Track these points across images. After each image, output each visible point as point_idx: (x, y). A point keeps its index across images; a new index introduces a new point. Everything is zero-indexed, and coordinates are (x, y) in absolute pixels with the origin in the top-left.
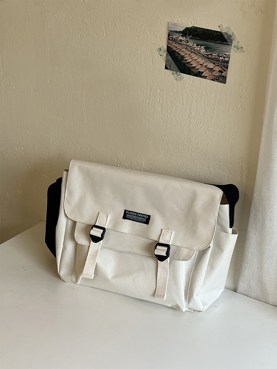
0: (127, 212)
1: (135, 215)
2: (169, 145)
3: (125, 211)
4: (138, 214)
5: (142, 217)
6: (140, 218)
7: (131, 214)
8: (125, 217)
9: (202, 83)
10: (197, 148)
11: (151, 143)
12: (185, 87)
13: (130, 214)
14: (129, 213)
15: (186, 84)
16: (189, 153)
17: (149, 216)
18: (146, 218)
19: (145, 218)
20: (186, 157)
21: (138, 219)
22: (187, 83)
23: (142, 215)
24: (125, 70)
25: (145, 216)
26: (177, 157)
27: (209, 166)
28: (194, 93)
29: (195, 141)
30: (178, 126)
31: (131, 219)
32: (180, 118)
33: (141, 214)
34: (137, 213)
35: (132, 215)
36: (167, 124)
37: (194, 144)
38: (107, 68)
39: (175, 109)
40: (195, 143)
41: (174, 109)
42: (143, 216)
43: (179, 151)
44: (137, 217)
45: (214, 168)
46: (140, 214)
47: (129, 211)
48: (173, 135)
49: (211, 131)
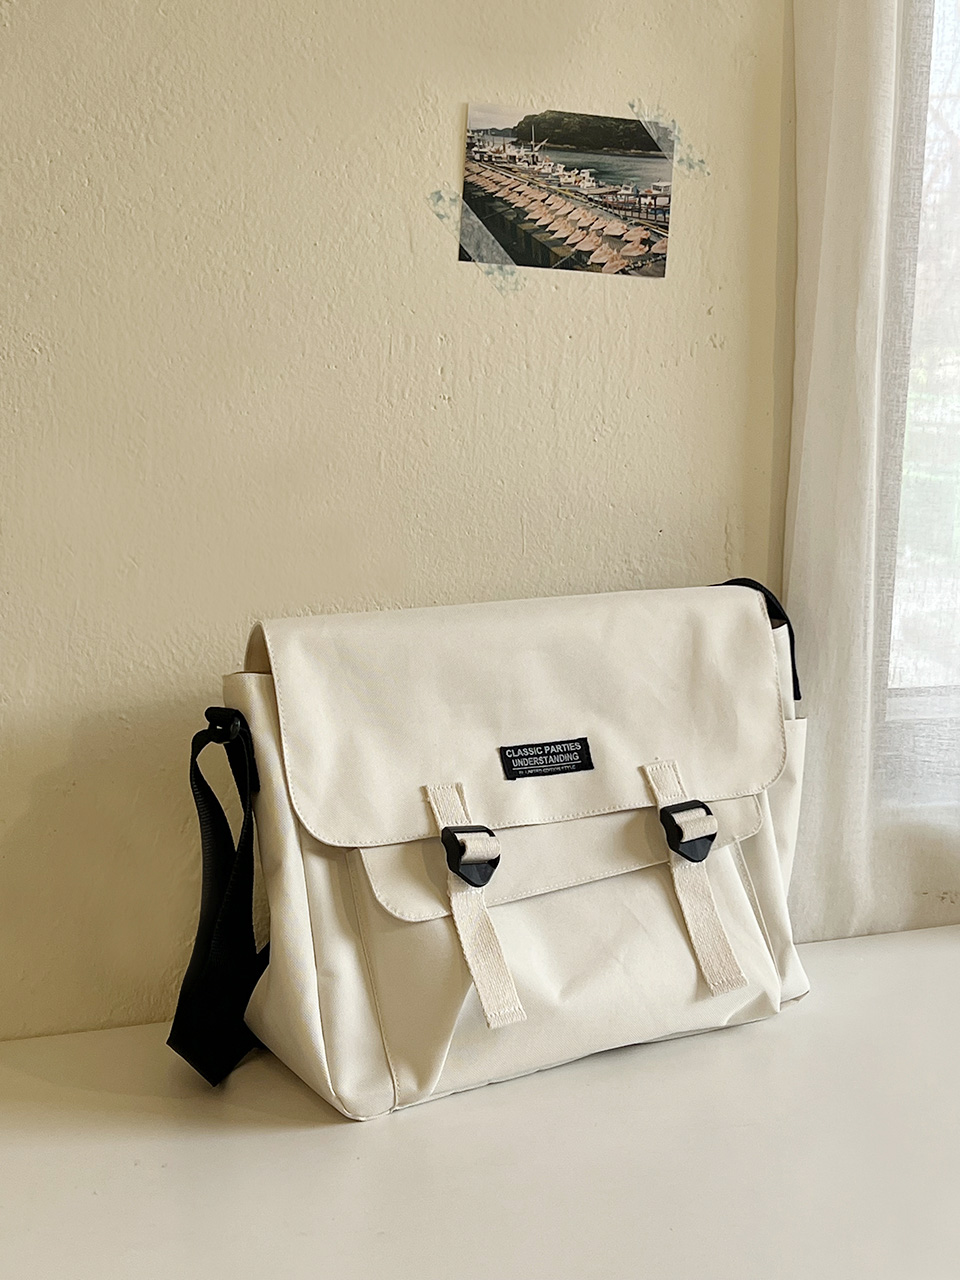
0: (509, 753)
1: (538, 756)
2: (485, 521)
3: (502, 751)
4: (547, 749)
5: (564, 753)
6: (558, 758)
7: (525, 757)
8: (511, 774)
9: (590, 288)
10: (586, 506)
11: (418, 534)
12: (532, 312)
13: (520, 757)
14: (516, 753)
15: (535, 297)
16: (559, 529)
17: (583, 741)
18: (576, 751)
19: (573, 752)
20: (550, 548)
21: (552, 763)
22: (538, 296)
23: (559, 747)
24: (301, 287)
25: (570, 747)
26: (517, 555)
27: (629, 555)
28: (566, 322)
29: (579, 484)
30: (515, 448)
31: (531, 772)
32: (521, 419)
33: (555, 744)
34: (543, 745)
35: (529, 756)
36: (477, 449)
37: (576, 493)
38: (220, 290)
39: (502, 391)
40: (578, 490)
41: (499, 392)
42: (563, 748)
43: (525, 534)
44: (546, 758)
45: (644, 559)
46: (550, 744)
47: (516, 749)
48: (499, 483)
49: (629, 436)
